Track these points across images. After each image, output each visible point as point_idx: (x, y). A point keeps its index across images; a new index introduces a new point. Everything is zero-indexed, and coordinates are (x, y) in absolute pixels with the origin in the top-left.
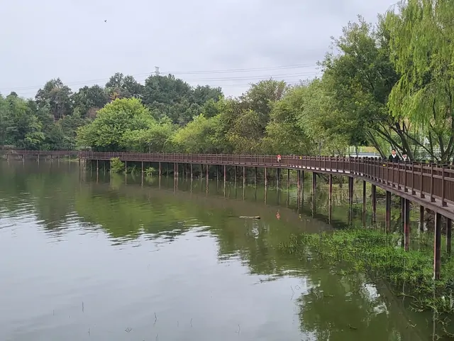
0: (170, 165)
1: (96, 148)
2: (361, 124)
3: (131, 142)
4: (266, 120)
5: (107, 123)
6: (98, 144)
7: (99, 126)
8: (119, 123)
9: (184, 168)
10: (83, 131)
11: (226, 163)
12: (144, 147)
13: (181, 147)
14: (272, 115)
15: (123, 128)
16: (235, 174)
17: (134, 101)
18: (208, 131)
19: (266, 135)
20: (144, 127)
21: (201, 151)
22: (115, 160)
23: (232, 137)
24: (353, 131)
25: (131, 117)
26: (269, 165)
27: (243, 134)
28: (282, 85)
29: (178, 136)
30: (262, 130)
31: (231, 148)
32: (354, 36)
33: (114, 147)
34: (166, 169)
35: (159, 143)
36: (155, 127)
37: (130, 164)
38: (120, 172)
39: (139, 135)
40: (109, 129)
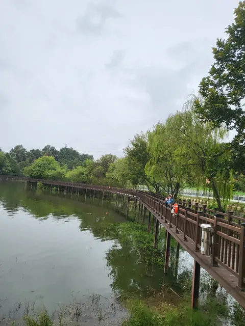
0: (63, 187)
1: (32, 177)
2: (137, 176)
3: (48, 175)
4: (106, 171)
5: (38, 166)
6: (33, 175)
7: (34, 167)
8: (43, 167)
9: (69, 189)
10: (26, 168)
11: (87, 188)
12: (53, 178)
13: (69, 179)
14: (109, 169)
15: (45, 169)
16: (90, 193)
17: (52, 158)
18: (81, 174)
19: (105, 177)
20: (54, 169)
21: (77, 182)
22: (39, 183)
23: (91, 177)
24: (134, 179)
25: (49, 164)
26: (105, 190)
27: (96, 176)
28: (115, 157)
29: (69, 174)
30: (104, 175)
31: (91, 182)
32: (138, 139)
33: (40, 177)
34: (61, 189)
35: (60, 176)
36: (59, 169)
37: (46, 185)
38: (41, 188)
39: (51, 173)
40: (38, 169)
